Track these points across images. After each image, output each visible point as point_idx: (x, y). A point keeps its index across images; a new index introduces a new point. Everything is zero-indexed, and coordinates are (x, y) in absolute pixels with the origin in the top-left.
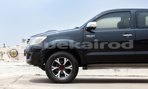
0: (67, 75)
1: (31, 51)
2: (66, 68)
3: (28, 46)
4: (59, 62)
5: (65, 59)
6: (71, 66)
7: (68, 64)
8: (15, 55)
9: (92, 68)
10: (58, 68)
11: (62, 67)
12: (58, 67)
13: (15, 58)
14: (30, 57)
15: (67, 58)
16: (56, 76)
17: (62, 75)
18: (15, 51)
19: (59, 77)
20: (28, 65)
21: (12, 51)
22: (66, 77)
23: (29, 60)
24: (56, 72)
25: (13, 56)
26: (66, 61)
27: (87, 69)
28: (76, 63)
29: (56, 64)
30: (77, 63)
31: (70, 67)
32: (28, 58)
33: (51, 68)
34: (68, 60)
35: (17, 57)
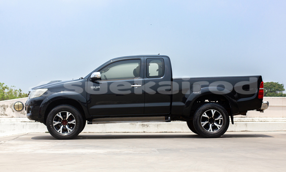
0: (70, 130)
1: (31, 105)
2: (69, 123)
3: (29, 100)
4: (61, 117)
5: (68, 113)
6: (75, 121)
7: (71, 118)
8: (20, 109)
9: (97, 122)
10: (60, 123)
11: (64, 122)
12: (60, 121)
13: (20, 112)
14: (30, 112)
15: (70, 111)
16: (58, 131)
17: (65, 130)
18: (20, 103)
19: (61, 132)
20: (29, 120)
21: (17, 104)
22: (69, 132)
23: (29, 114)
24: (58, 127)
25: (17, 110)
26: (68, 115)
27: (92, 124)
28: (79, 117)
29: (57, 119)
30: (81, 117)
31: (73, 122)
32: (28, 112)
33: (52, 123)
34: (70, 114)
35: (22, 111)
